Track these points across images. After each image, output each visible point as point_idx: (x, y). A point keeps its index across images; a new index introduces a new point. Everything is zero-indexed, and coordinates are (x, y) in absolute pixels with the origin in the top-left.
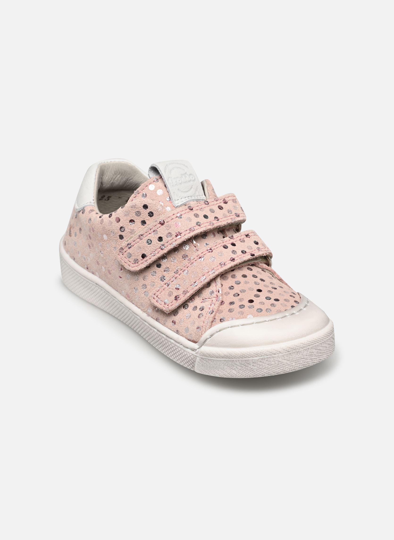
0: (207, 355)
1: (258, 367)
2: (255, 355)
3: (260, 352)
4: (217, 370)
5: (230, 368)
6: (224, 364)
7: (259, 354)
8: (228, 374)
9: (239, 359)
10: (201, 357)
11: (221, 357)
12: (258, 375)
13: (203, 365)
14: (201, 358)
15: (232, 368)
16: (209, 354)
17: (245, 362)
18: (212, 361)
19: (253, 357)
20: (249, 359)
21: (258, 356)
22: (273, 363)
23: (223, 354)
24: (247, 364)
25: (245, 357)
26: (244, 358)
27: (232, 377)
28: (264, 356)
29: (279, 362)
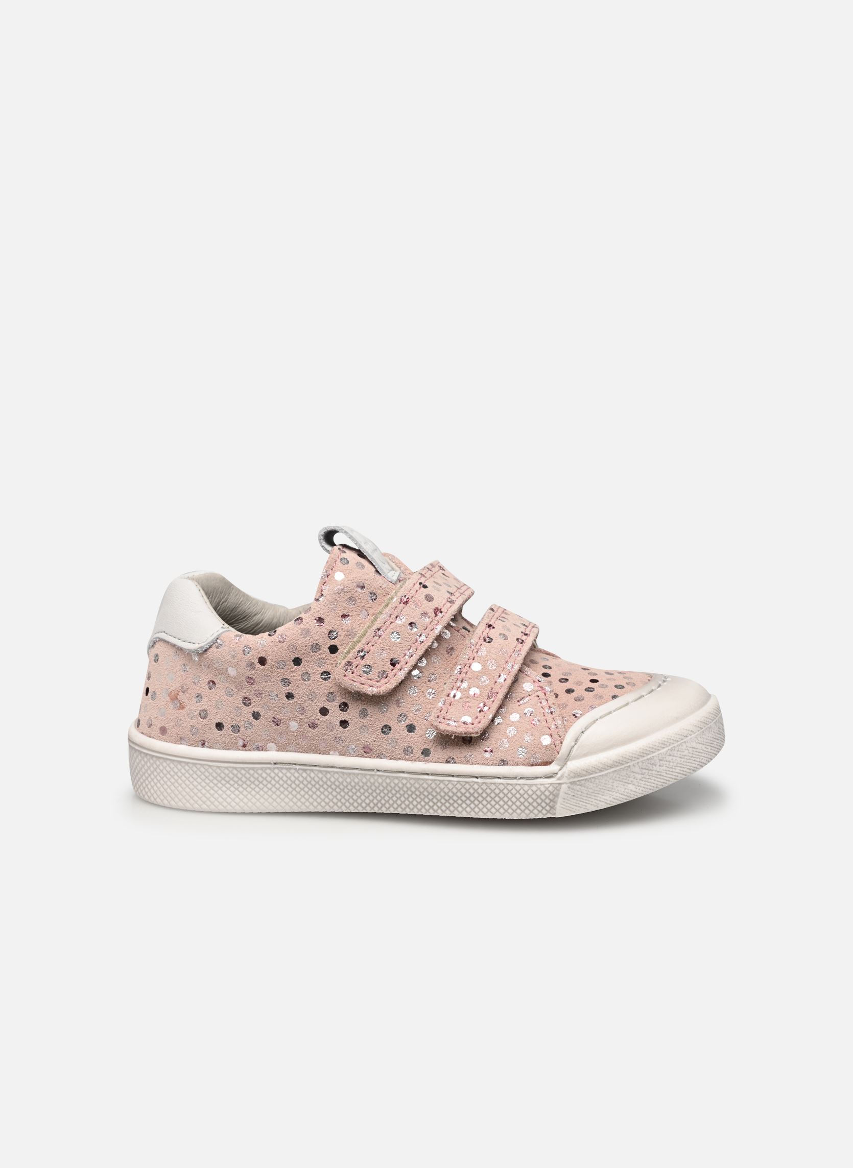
0: (583, 772)
1: (667, 766)
2: (660, 745)
3: (667, 739)
4: (600, 796)
5: (624, 784)
6: (614, 777)
7: (666, 743)
8: (621, 794)
9: (639, 761)
10: (572, 780)
11: (608, 766)
12: (669, 781)
13: (573, 796)
14: (571, 783)
15: (626, 781)
16: (587, 769)
17: (648, 763)
18: (591, 782)
19: (659, 750)
20: (654, 755)
21: (665, 746)
22: (686, 752)
23: (610, 760)
24: (651, 766)
25: (647, 754)
26: (645, 755)
27: (628, 798)
28: (673, 743)
29: (694, 749)
